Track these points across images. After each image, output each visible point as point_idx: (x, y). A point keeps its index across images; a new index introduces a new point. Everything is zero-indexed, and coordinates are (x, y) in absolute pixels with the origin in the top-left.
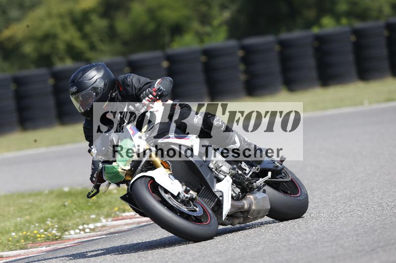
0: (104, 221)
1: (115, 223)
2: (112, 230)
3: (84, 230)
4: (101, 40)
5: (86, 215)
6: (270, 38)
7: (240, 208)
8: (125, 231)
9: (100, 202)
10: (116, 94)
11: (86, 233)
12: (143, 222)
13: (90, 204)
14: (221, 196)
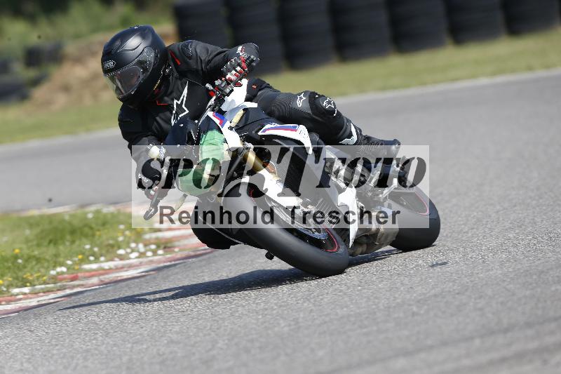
7: (366, 231)
10: (171, 70)
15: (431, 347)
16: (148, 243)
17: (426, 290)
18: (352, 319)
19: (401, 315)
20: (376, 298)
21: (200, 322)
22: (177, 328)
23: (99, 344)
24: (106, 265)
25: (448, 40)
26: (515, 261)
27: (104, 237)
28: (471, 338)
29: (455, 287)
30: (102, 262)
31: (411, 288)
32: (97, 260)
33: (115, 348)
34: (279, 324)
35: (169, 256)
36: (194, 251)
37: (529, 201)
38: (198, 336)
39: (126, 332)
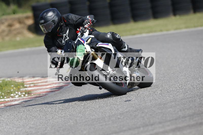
15: (125, 131)
16: (22, 92)
17: (123, 110)
18: (96, 120)
19: (114, 119)
20: (105, 112)
21: (41, 120)
22: (32, 123)
23: (4, 128)
24: (7, 100)
25: (132, 20)
26: (155, 100)
27: (6, 90)
28: (140, 127)
29: (134, 109)
30: (5, 99)
31: (118, 109)
32: (3, 98)
33: (10, 130)
34: (70, 122)
35: (30, 97)
36: (39, 95)
37: (160, 78)
38: (40, 126)
39: (14, 124)
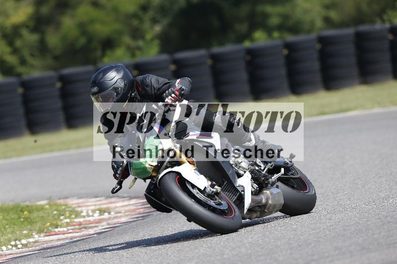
0: (36, 236)
1: (47, 238)
2: (45, 246)
3: (16, 246)
4: (32, 55)
5: (18, 231)
6: (202, 52)
7: (258, 203)
8: (57, 246)
9: (32, 217)
10: (135, 94)
11: (19, 249)
12: (76, 237)
13: (22, 220)
14: (242, 191)
